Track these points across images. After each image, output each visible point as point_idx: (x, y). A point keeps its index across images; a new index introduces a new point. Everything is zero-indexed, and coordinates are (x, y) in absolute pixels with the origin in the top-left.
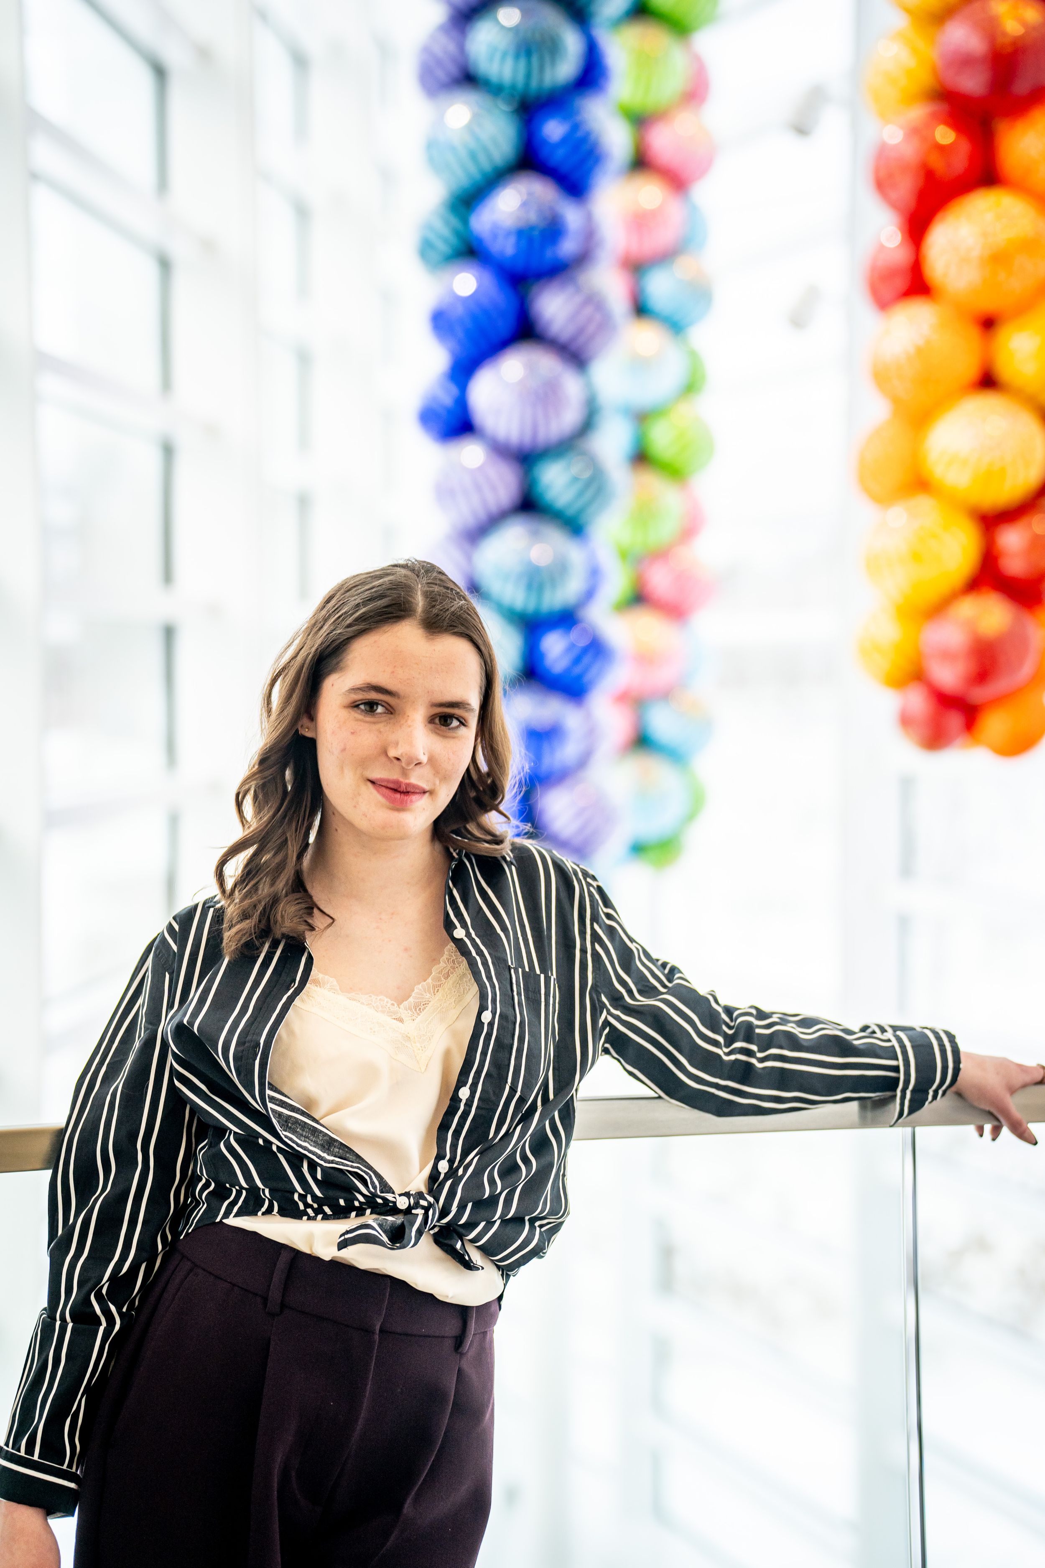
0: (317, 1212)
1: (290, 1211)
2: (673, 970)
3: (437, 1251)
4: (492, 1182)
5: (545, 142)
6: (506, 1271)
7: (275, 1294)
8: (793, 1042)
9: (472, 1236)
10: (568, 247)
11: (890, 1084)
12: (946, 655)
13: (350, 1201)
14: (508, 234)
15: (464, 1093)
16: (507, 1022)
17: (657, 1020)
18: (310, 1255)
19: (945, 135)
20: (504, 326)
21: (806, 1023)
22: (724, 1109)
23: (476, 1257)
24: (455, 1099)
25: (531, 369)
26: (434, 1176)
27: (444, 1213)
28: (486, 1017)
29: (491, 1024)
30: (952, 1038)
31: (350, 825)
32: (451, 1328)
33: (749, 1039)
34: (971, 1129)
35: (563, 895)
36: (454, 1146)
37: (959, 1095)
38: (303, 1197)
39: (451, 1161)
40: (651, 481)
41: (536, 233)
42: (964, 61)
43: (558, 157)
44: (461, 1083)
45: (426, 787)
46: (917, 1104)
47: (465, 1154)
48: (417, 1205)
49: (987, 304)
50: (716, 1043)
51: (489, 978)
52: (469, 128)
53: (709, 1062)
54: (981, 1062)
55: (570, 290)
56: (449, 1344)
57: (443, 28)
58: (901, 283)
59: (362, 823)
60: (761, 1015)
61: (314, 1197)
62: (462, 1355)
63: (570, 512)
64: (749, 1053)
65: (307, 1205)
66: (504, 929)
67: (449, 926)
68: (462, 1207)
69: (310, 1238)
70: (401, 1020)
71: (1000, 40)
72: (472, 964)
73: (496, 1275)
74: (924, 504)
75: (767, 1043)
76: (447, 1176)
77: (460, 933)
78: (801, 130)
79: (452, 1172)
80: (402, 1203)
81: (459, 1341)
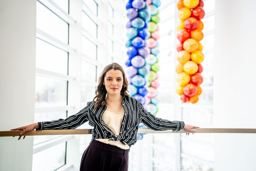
0: (106, 138)
1: (103, 138)
2: (150, 113)
3: (121, 143)
4: (127, 134)
5: (140, 34)
6: (130, 146)
7: (101, 148)
8: (165, 122)
9: (125, 141)
10: (143, 45)
11: (176, 127)
12: (186, 91)
13: (110, 136)
14: (136, 43)
15: (123, 123)
16: (128, 115)
17: (147, 118)
18: (105, 144)
19: (185, 33)
20: (135, 54)
21: (166, 120)
22: (156, 130)
23: (126, 144)
24: (122, 124)
25: (138, 58)
26: (120, 134)
27: (121, 138)
28: (125, 114)
29: (126, 115)
30: (183, 122)
31: (110, 94)
32: (122, 152)
33: (159, 121)
34: (185, 133)
35: (136, 103)
36: (123, 130)
37: (184, 129)
38: (104, 136)
39: (122, 132)
40: (152, 72)
41: (139, 43)
42: (187, 25)
43: (142, 35)
44: (123, 122)
45: (118, 88)
46: (179, 130)
47: (124, 131)
48: (118, 137)
49: (190, 51)
50: (155, 121)
51: (126, 110)
52: (132, 32)
53: (154, 124)
54: (187, 125)
55: (143, 50)
56: (122, 154)
57: (129, 22)
58: (181, 49)
59: (111, 93)
60: (161, 119)
61: (106, 135)
62: (124, 155)
63: (143, 75)
64: (159, 123)
65: (105, 137)
66: (128, 105)
67: (122, 104)
68: (124, 137)
69: (105, 141)
70: (116, 115)
71: (191, 23)
72: (124, 108)
73: (129, 146)
74: (184, 73)
75: (161, 122)
76: (122, 134)
77: (123, 105)
78: (169, 35)
79: (122, 133)
80: (116, 136)
81: (124, 154)
